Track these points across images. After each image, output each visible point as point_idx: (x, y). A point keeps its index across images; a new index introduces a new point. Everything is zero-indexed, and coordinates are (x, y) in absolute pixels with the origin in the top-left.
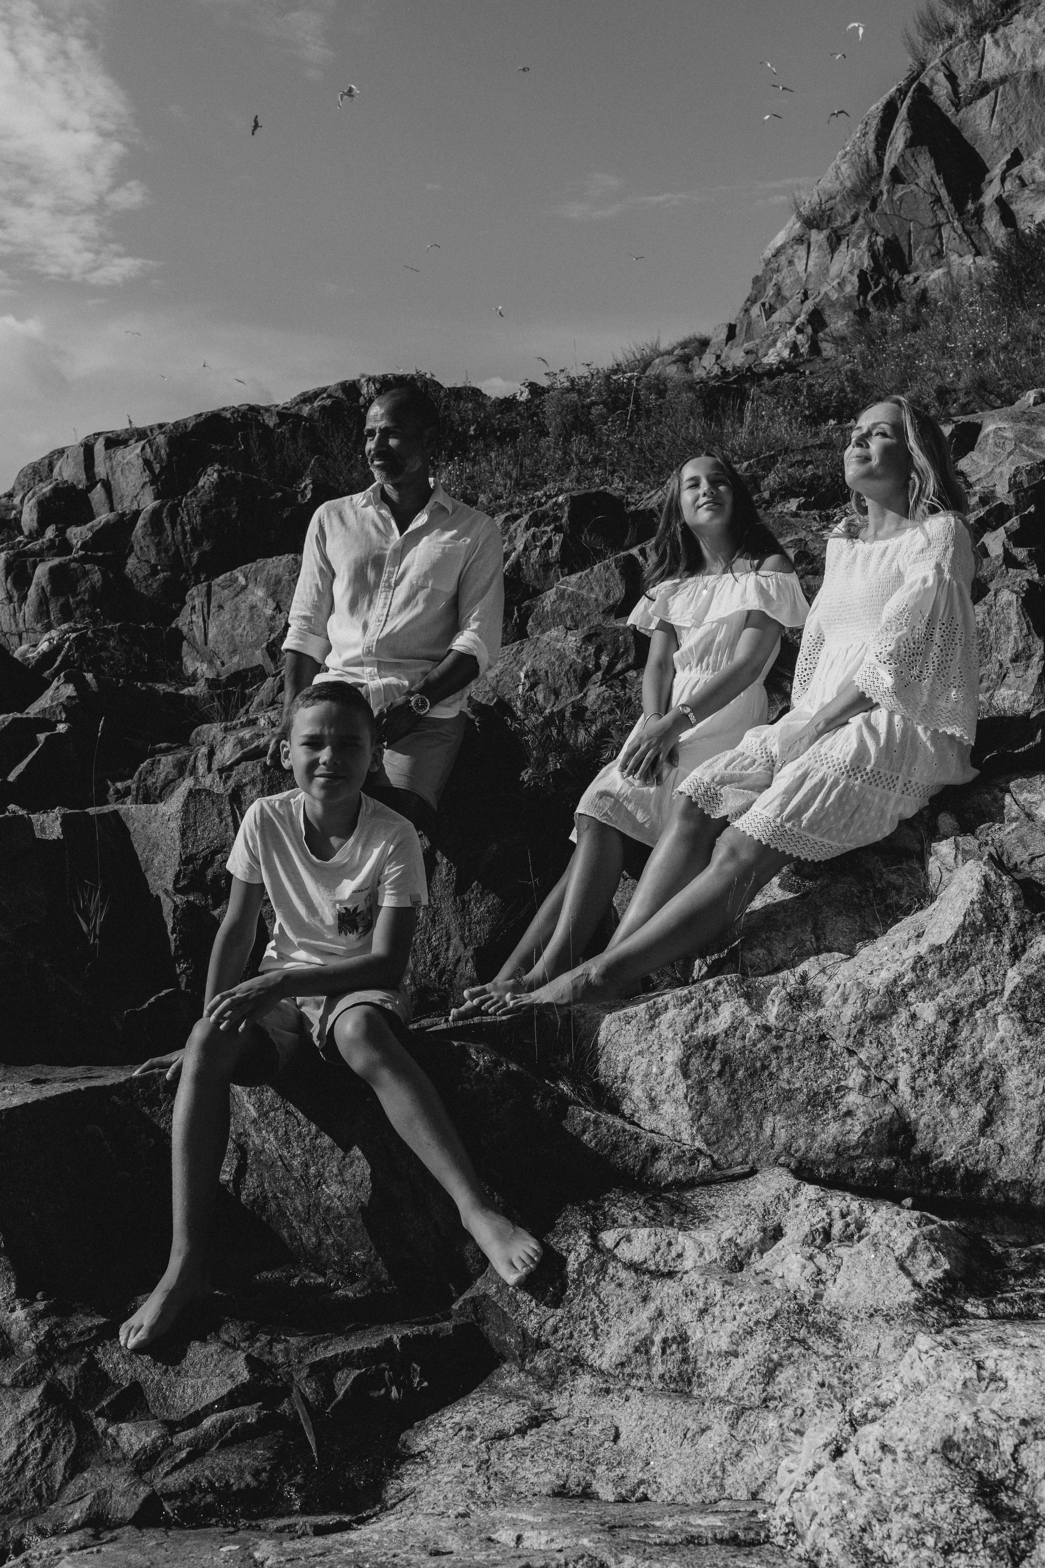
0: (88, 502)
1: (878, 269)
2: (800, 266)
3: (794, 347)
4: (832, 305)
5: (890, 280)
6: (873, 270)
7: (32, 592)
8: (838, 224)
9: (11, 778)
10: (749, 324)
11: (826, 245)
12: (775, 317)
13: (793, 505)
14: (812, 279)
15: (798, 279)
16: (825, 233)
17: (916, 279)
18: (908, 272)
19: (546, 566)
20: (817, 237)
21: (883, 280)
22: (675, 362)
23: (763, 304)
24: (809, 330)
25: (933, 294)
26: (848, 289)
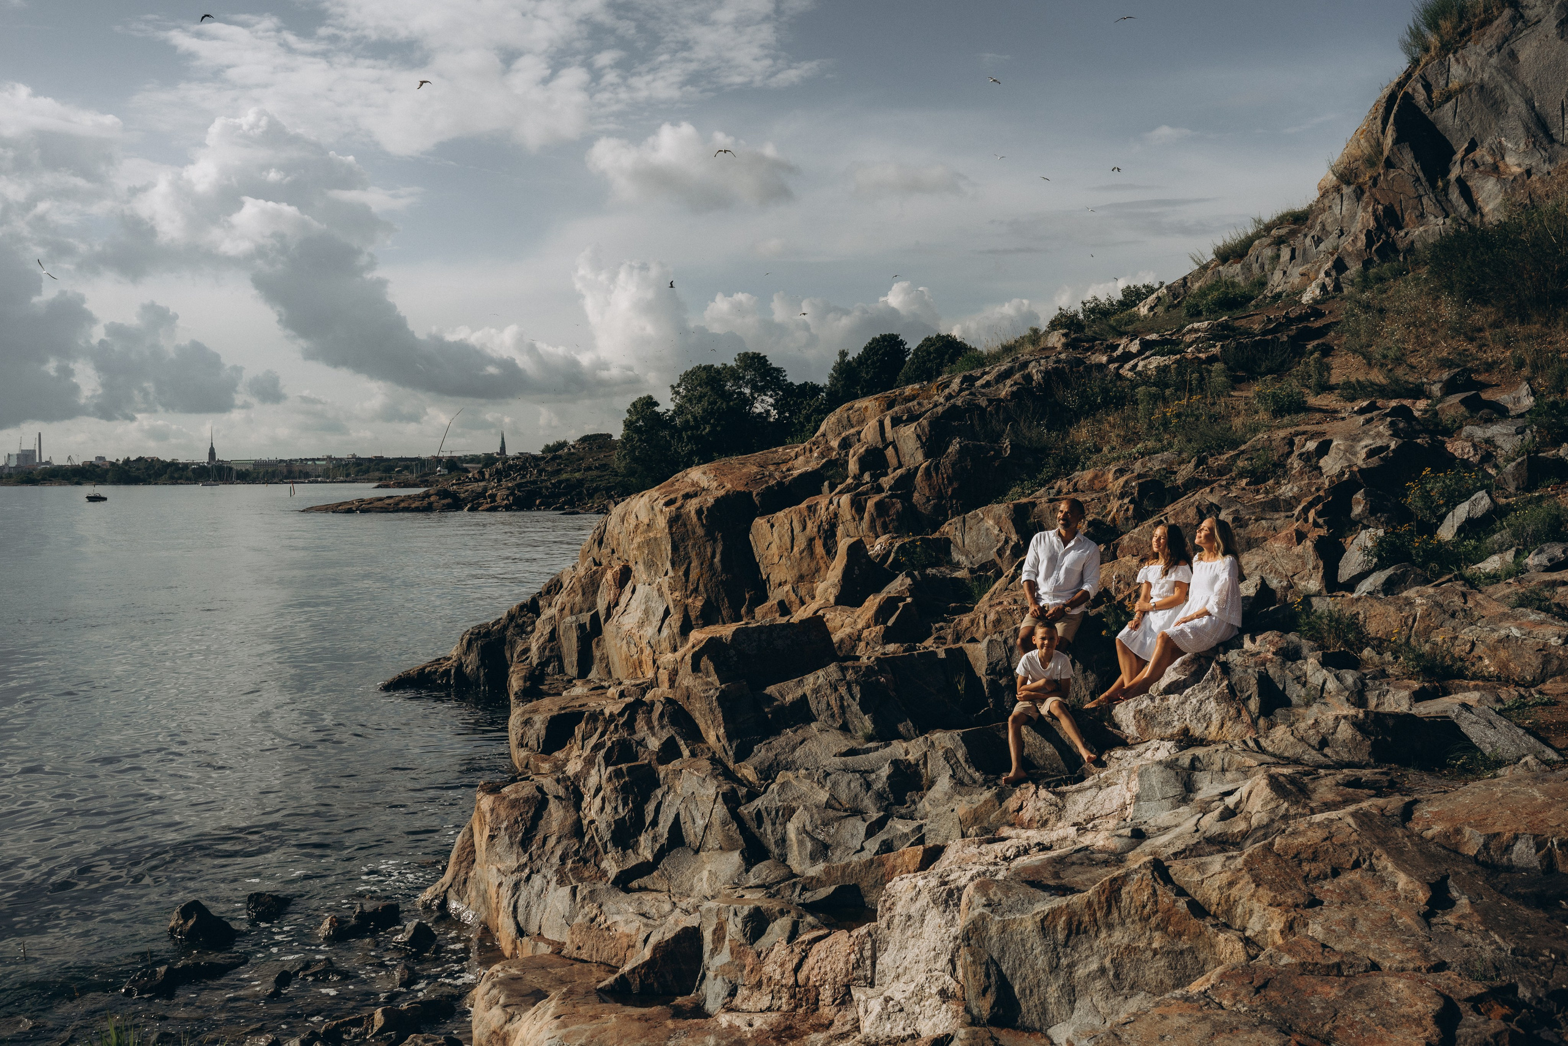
0: (885, 456)
1: (1380, 227)
2: (1337, 210)
3: (1323, 287)
4: (1349, 254)
5: (1388, 235)
6: (1377, 229)
7: (866, 515)
8: (1361, 180)
9: (890, 623)
10: (1305, 250)
11: (1353, 196)
12: (1322, 247)
13: (1244, 482)
14: (1345, 220)
15: (1336, 220)
16: (1352, 187)
17: (1406, 234)
18: (1401, 228)
19: (1127, 519)
20: (1347, 190)
21: (1383, 236)
22: (1269, 245)
23: (1313, 237)
24: (1334, 273)
25: (1418, 245)
26: (1359, 244)
